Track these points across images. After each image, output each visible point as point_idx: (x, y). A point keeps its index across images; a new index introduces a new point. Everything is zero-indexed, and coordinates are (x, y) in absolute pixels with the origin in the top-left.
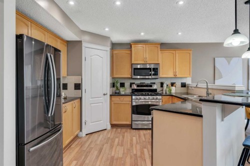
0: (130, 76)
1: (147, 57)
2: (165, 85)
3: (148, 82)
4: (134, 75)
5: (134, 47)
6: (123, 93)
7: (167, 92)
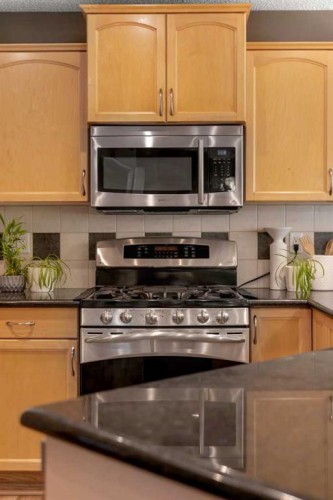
0: (77, 196)
1: (174, 83)
2: (280, 249)
3: (187, 229)
4: (101, 188)
5: (100, 29)
6: (42, 291)
7: (292, 287)
